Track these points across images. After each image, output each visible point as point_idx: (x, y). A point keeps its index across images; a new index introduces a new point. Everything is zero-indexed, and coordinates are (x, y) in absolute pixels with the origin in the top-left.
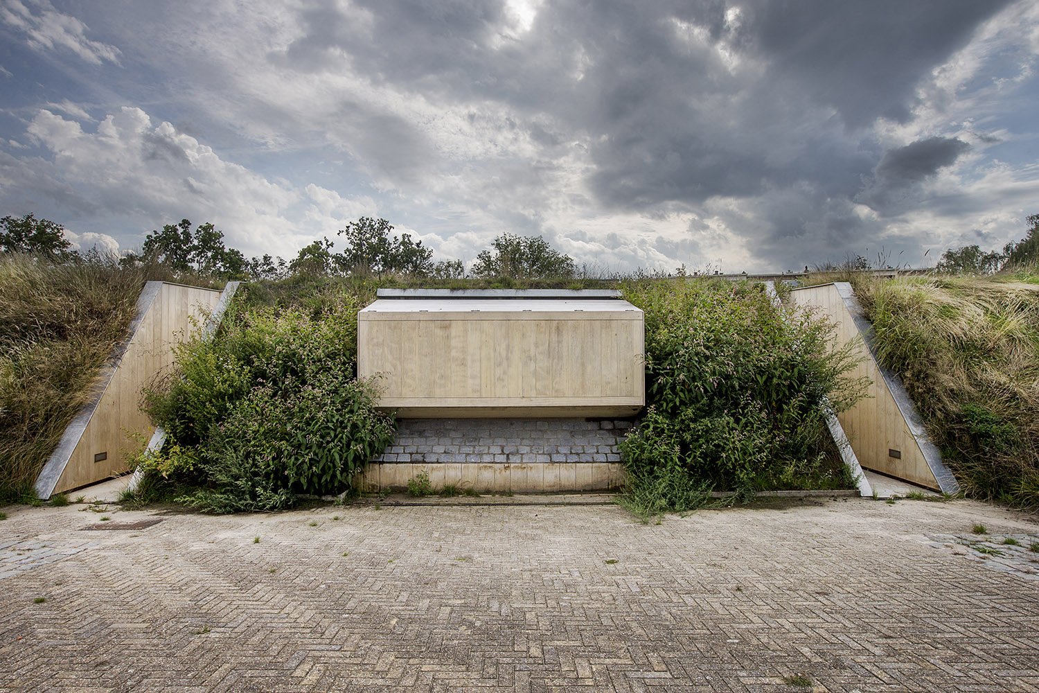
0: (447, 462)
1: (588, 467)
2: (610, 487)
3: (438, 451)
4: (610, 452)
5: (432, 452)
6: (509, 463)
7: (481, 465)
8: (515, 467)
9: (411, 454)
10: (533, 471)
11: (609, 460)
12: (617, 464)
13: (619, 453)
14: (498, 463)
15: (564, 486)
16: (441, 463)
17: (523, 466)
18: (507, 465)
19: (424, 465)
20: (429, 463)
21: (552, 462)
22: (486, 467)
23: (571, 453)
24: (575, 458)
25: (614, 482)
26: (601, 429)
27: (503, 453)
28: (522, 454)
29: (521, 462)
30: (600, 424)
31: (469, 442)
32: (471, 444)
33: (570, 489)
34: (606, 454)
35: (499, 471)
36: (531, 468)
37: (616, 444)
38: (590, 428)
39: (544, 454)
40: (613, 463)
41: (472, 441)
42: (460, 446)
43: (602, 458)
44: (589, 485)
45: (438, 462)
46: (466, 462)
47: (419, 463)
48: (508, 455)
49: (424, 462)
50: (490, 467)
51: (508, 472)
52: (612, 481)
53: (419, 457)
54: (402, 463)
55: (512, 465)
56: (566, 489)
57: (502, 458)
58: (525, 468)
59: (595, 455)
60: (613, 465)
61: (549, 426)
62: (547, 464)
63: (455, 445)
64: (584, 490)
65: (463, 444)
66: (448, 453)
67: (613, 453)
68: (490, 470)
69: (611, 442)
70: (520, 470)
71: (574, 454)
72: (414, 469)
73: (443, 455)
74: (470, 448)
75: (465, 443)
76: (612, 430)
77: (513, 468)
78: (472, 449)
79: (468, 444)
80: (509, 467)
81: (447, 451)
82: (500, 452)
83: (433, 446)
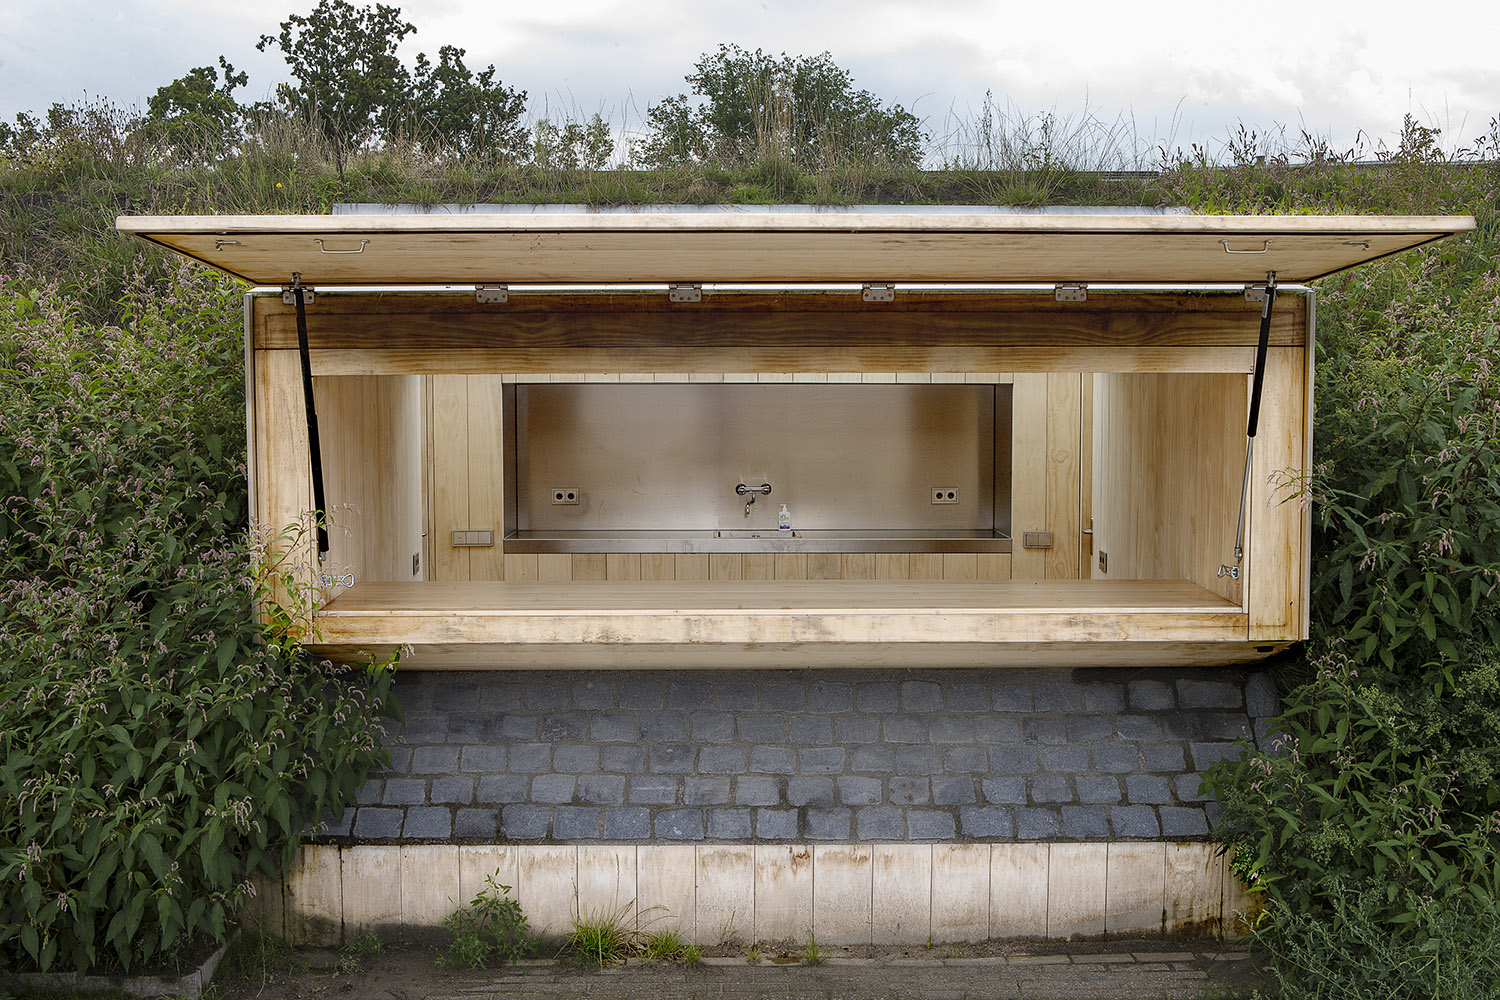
0: (585, 839)
1: (1094, 855)
2: (1169, 924)
3: (548, 797)
4: (1167, 798)
5: (528, 802)
6: (806, 842)
7: (707, 849)
8: (830, 857)
9: (453, 807)
10: (896, 869)
11: (1169, 831)
12: (1197, 847)
13: (1201, 805)
14: (767, 842)
15: (1005, 923)
16: (561, 842)
17: (859, 852)
18: (799, 849)
19: (501, 849)
20: (517, 842)
21: (963, 838)
22: (723, 855)
23: (1030, 804)
24: (1038, 825)
25: (1183, 908)
26: (1129, 710)
27: (784, 804)
28: (854, 808)
29: (853, 840)
30: (1127, 693)
31: (660, 759)
32: (669, 768)
33: (1025, 933)
34: (1156, 807)
35: (770, 870)
36: (888, 860)
37: (1190, 768)
38: (1090, 708)
39: (931, 806)
40: (1183, 840)
41: (671, 759)
42: (630, 776)
44: (1093, 919)
45: (549, 840)
46: (653, 839)
47: (481, 840)
48: (803, 812)
49: (500, 839)
50: (739, 857)
51: (804, 873)
52: (1176, 905)
53: (482, 819)
54: (421, 842)
55: (820, 849)
56: (1013, 933)
57: (777, 824)
58: (864, 859)
59: (1116, 811)
60: (1184, 850)
63: (612, 772)
64: (1079, 938)
65: (641, 767)
66: (588, 804)
67: (1180, 804)
68: (740, 867)
69: (1172, 759)
70: (845, 867)
71: (1042, 805)
72: (465, 863)
73: (569, 813)
74: (664, 784)
75: (647, 763)
76: (1174, 718)
77: (823, 860)
78: (672, 787)
79: (657, 769)
80: (806, 855)
81: (582, 794)
82: (776, 801)
83: (532, 777)
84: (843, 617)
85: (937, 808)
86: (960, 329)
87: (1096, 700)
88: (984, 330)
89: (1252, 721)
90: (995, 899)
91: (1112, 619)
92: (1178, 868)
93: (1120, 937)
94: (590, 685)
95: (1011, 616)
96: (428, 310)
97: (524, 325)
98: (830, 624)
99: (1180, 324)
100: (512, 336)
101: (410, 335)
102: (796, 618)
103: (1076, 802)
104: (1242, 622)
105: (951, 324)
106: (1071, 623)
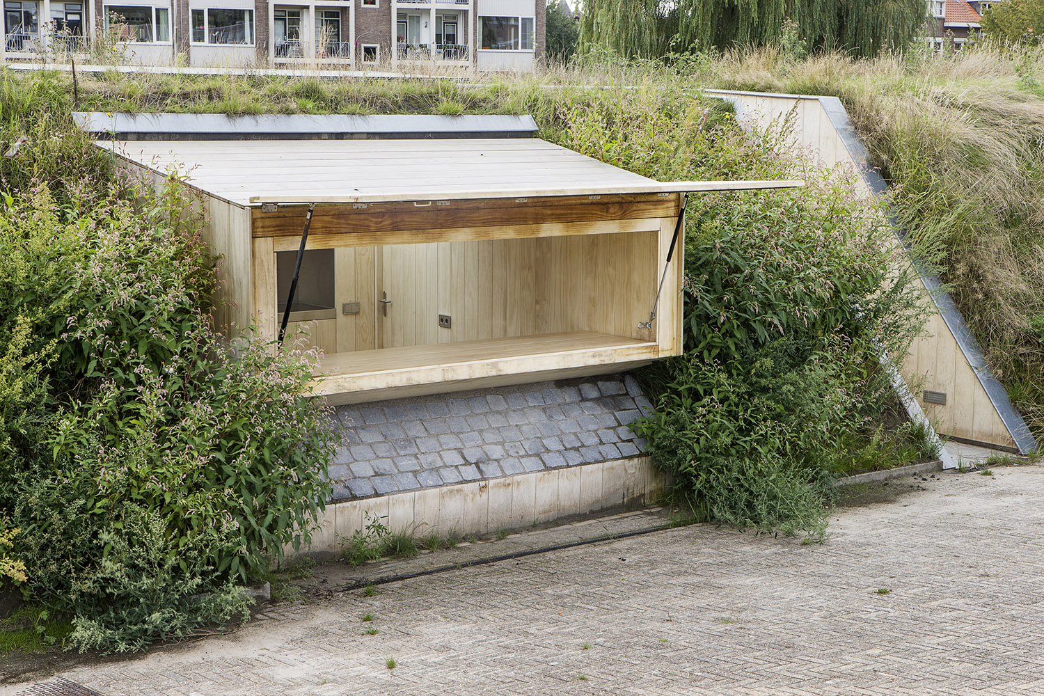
0: (393, 493)
1: (598, 470)
2: (625, 500)
3: (362, 474)
4: (617, 440)
5: (355, 477)
6: (485, 479)
7: (445, 489)
8: (497, 485)
10: (521, 487)
11: (624, 455)
12: (636, 460)
13: (631, 441)
14: (470, 481)
15: (564, 509)
16: (382, 495)
17: (507, 482)
18: (483, 483)
19: (355, 503)
20: (362, 498)
21: (548, 469)
22: (451, 491)
23: (566, 448)
24: (574, 458)
25: (631, 491)
26: (584, 400)
27: (467, 463)
28: (497, 461)
29: (505, 476)
30: (580, 391)
31: (401, 448)
32: (407, 452)
33: (571, 513)
34: (614, 444)
35: (471, 496)
36: (518, 483)
37: (620, 425)
38: (568, 400)
39: (528, 455)
40: (630, 458)
41: (406, 447)
42: (392, 458)
43: (611, 451)
44: (597, 501)
45: (377, 495)
46: (422, 488)
47: (346, 500)
48: (477, 464)
49: (354, 498)
50: (458, 491)
51: (484, 495)
52: (628, 490)
53: (341, 490)
55: (492, 482)
56: (567, 514)
57: (470, 472)
58: (509, 484)
59: (600, 447)
60: (631, 462)
61: (508, 404)
62: (540, 474)
63: (383, 457)
64: (592, 512)
65: (395, 454)
66: (382, 475)
67: (623, 441)
68: (458, 496)
69: (611, 422)
70: (502, 490)
71: (571, 449)
72: (338, 513)
73: (377, 480)
74: (410, 460)
75: (396, 450)
76: (601, 400)
77: (493, 487)
78: (415, 461)
79: (402, 453)
80: (485, 486)
81: (377, 470)
82: (463, 462)
83: (348, 465)
84: (506, 362)
85: (530, 456)
86: (553, 214)
87: (569, 395)
88: (562, 214)
89: (633, 399)
90: (560, 497)
91: (609, 353)
92: (629, 471)
93: (608, 509)
94: (346, 413)
95: (571, 355)
96: (331, 213)
97: (374, 220)
98: (501, 366)
99: (635, 208)
100: (369, 226)
101: (323, 227)
102: (488, 364)
103: (583, 446)
104: (655, 349)
105: (549, 212)
106: (594, 356)
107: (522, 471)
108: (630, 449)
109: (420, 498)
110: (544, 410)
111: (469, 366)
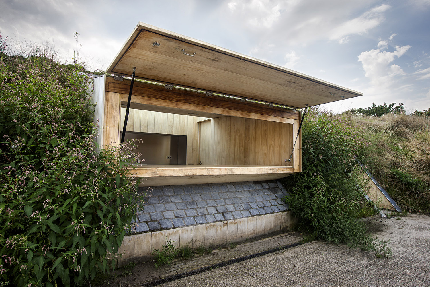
0: (182, 226)
1: (271, 216)
2: (281, 228)
3: (169, 217)
4: (277, 204)
5: (165, 218)
6: (226, 220)
7: (208, 225)
8: (231, 223)
9: (147, 222)
10: (241, 224)
11: (281, 210)
12: (285, 212)
13: (282, 205)
14: (219, 221)
16: (177, 228)
17: (236, 221)
18: (225, 222)
19: (162, 231)
20: (166, 229)
21: (252, 216)
22: (211, 226)
23: (259, 207)
24: (262, 211)
25: (283, 225)
26: (264, 189)
27: (218, 213)
28: (231, 212)
29: (234, 219)
30: (262, 186)
31: (189, 205)
32: (192, 207)
34: (277, 206)
35: (219, 228)
36: (240, 222)
37: (277, 199)
38: (258, 189)
39: (244, 210)
40: (283, 211)
41: (191, 205)
42: (184, 210)
43: (275, 209)
44: (271, 229)
45: (174, 227)
46: (197, 224)
47: (158, 230)
48: (223, 213)
49: (162, 229)
50: (214, 225)
51: (226, 227)
52: (282, 224)
53: (155, 224)
54: (142, 233)
55: (229, 222)
56: (260, 235)
57: (219, 217)
58: (236, 222)
59: (272, 207)
60: (283, 213)
61: (236, 189)
62: (249, 218)
63: (180, 209)
64: (269, 234)
65: (186, 208)
66: (178, 217)
67: (280, 205)
68: (214, 228)
69: (274, 197)
70: (233, 225)
71: (261, 207)
72: (153, 237)
73: (176, 220)
74: (193, 211)
75: (187, 206)
77: (229, 224)
78: (195, 211)
79: (189, 207)
80: (226, 223)
81: (176, 215)
82: (216, 212)
83: (162, 212)
84: (236, 169)
85: (245, 210)
86: (255, 110)
87: (258, 187)
88: (259, 111)
89: (281, 189)
90: (257, 228)
91: (276, 169)
92: (283, 217)
93: (275, 232)
94: (166, 189)
95: (262, 168)
96: (153, 88)
97: (176, 96)
98: (234, 170)
99: (285, 114)
100: (173, 98)
102: (228, 169)
103: (265, 206)
104: (292, 169)
105: (254, 109)
106: (271, 170)
107: (242, 216)
108: (282, 208)
109: (195, 229)
110: (250, 192)
111: (220, 169)
